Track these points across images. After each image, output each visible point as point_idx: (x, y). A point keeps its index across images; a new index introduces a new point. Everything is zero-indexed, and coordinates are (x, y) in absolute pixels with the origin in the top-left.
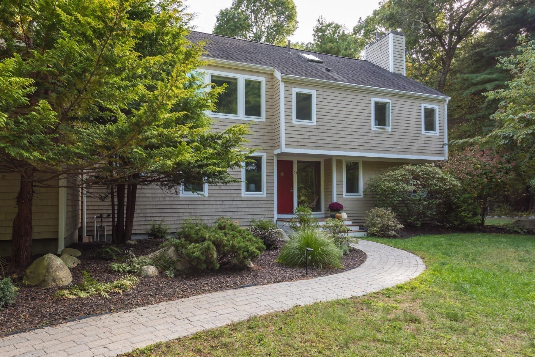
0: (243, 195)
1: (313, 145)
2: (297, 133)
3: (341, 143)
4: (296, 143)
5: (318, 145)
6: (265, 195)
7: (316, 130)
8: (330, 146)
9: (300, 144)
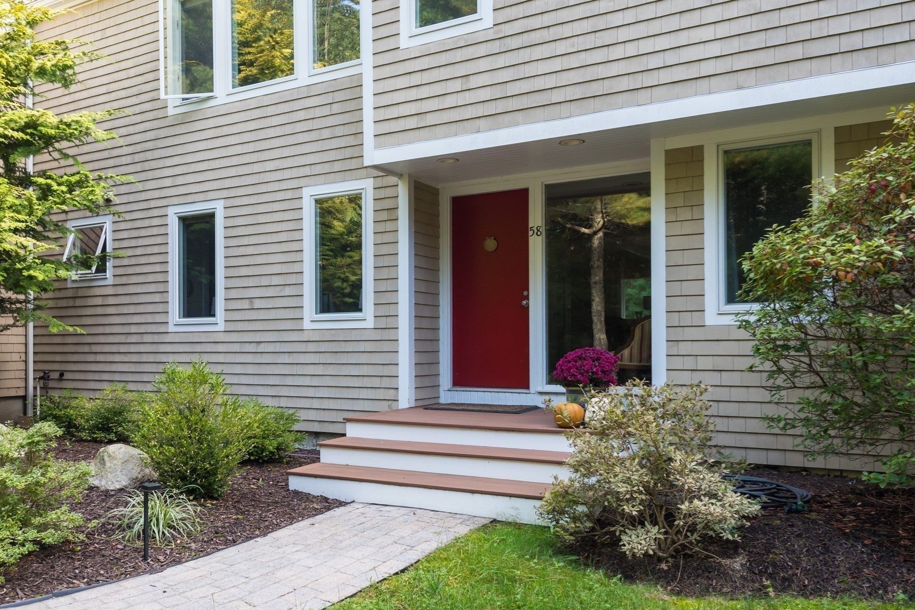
0: (307, 325)
1: (480, 110)
2: (416, 79)
3: (615, 69)
4: (412, 123)
5: (500, 107)
6: (370, 323)
7: (496, 47)
8: (556, 96)
9: (431, 119)
